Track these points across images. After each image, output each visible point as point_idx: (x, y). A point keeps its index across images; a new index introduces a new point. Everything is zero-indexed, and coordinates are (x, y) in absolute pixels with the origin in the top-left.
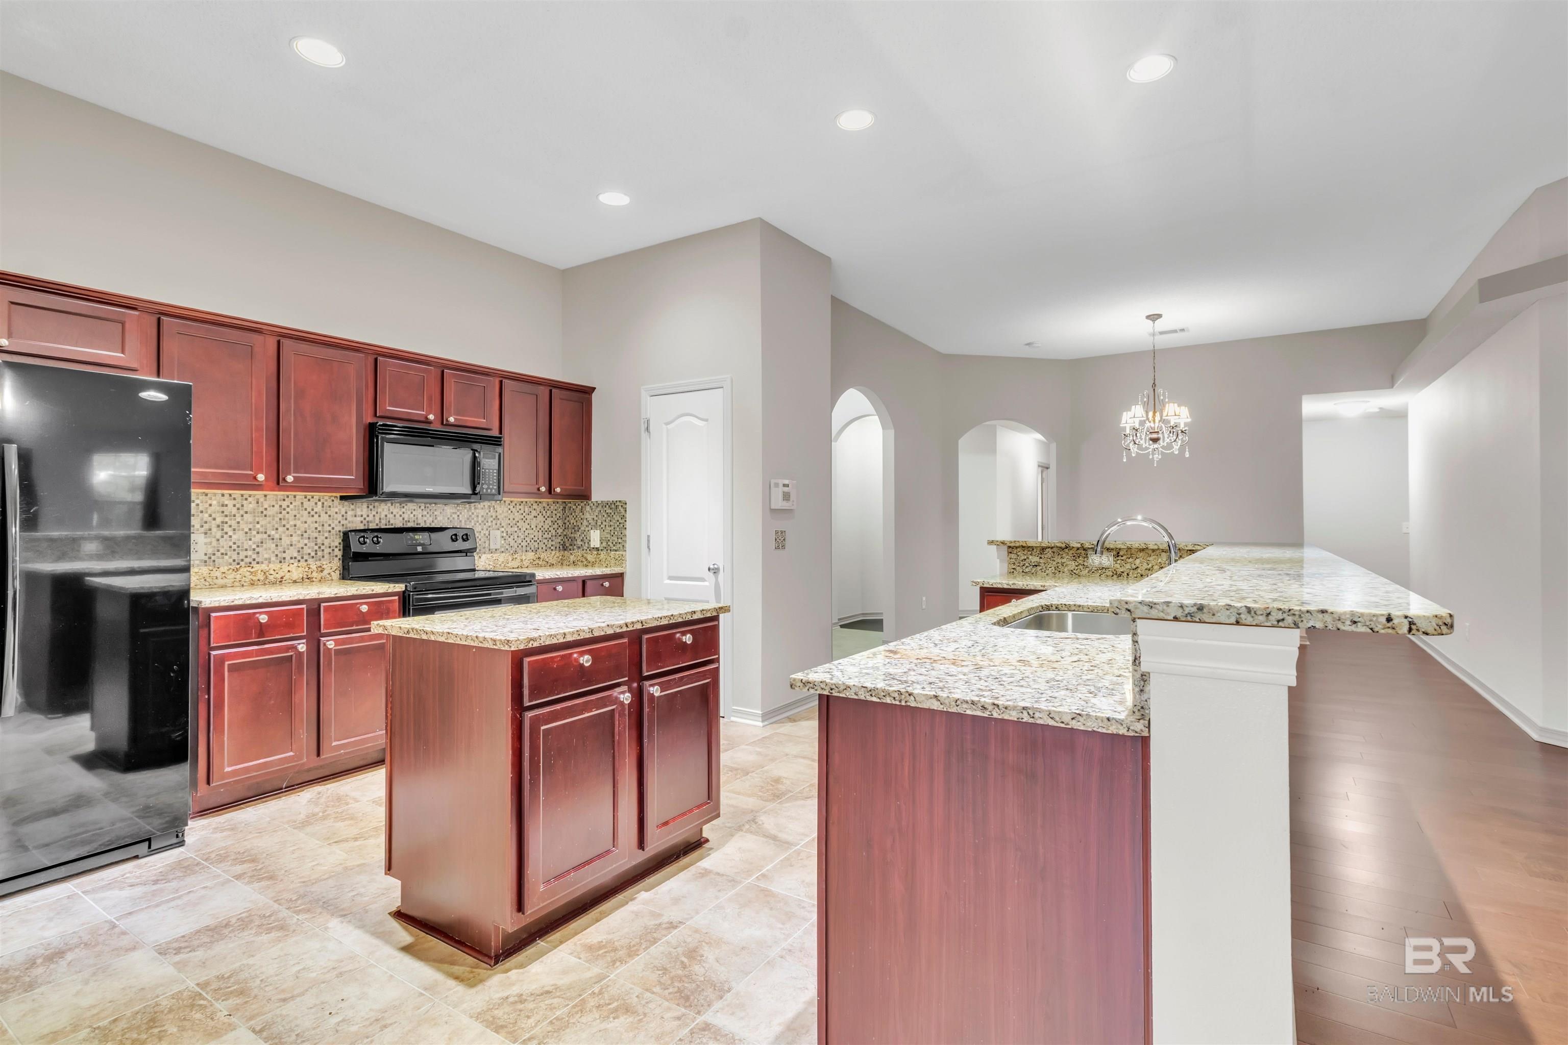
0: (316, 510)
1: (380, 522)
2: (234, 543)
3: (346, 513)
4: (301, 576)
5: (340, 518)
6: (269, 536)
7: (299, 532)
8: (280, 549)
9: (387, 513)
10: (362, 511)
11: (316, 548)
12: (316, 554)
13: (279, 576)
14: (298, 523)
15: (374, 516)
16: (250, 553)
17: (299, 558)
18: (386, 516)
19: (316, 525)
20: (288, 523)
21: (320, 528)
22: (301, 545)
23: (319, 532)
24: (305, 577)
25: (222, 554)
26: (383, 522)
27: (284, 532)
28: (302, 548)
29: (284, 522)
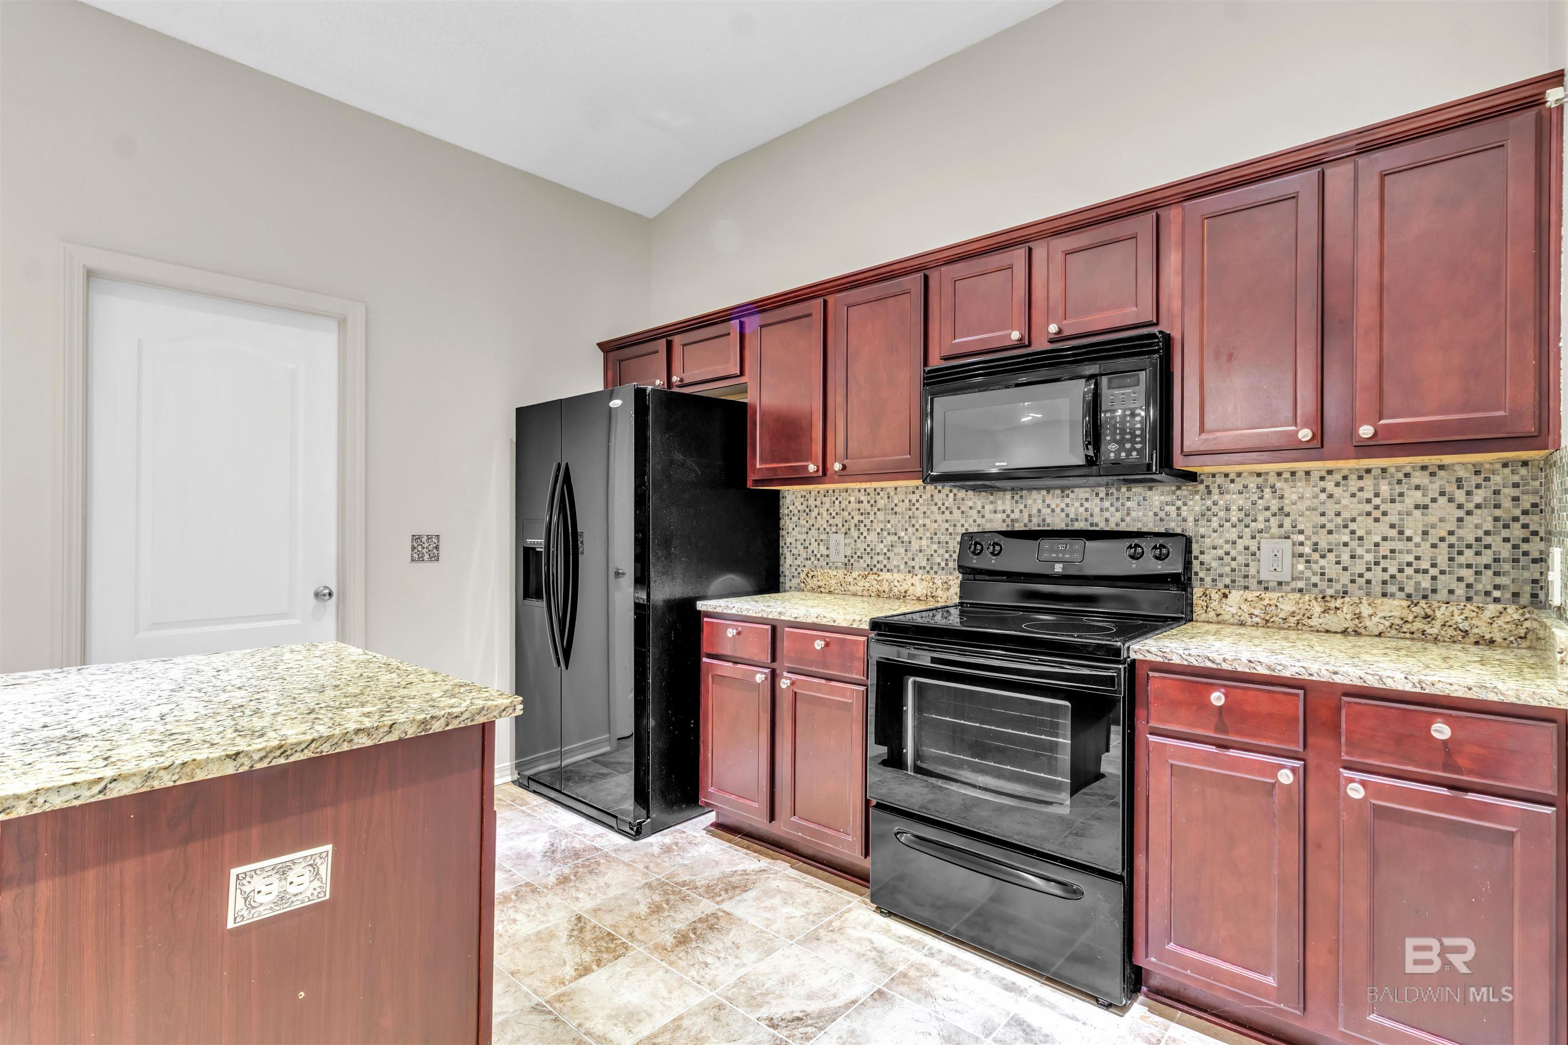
0: (947, 504)
1: (1030, 521)
2: (868, 546)
3: (983, 507)
4: (925, 592)
5: (974, 513)
6: (899, 538)
7: (928, 534)
8: (910, 555)
9: (1040, 507)
10: (1004, 503)
11: (947, 556)
12: (947, 565)
13: (903, 590)
14: (927, 522)
15: (1021, 511)
16: (881, 558)
17: (928, 568)
18: (1039, 511)
19: (947, 525)
20: (917, 522)
21: (951, 530)
22: (929, 552)
23: (951, 534)
24: (929, 594)
25: (858, 557)
26: (1035, 520)
27: (914, 534)
28: (932, 555)
29: (914, 521)
